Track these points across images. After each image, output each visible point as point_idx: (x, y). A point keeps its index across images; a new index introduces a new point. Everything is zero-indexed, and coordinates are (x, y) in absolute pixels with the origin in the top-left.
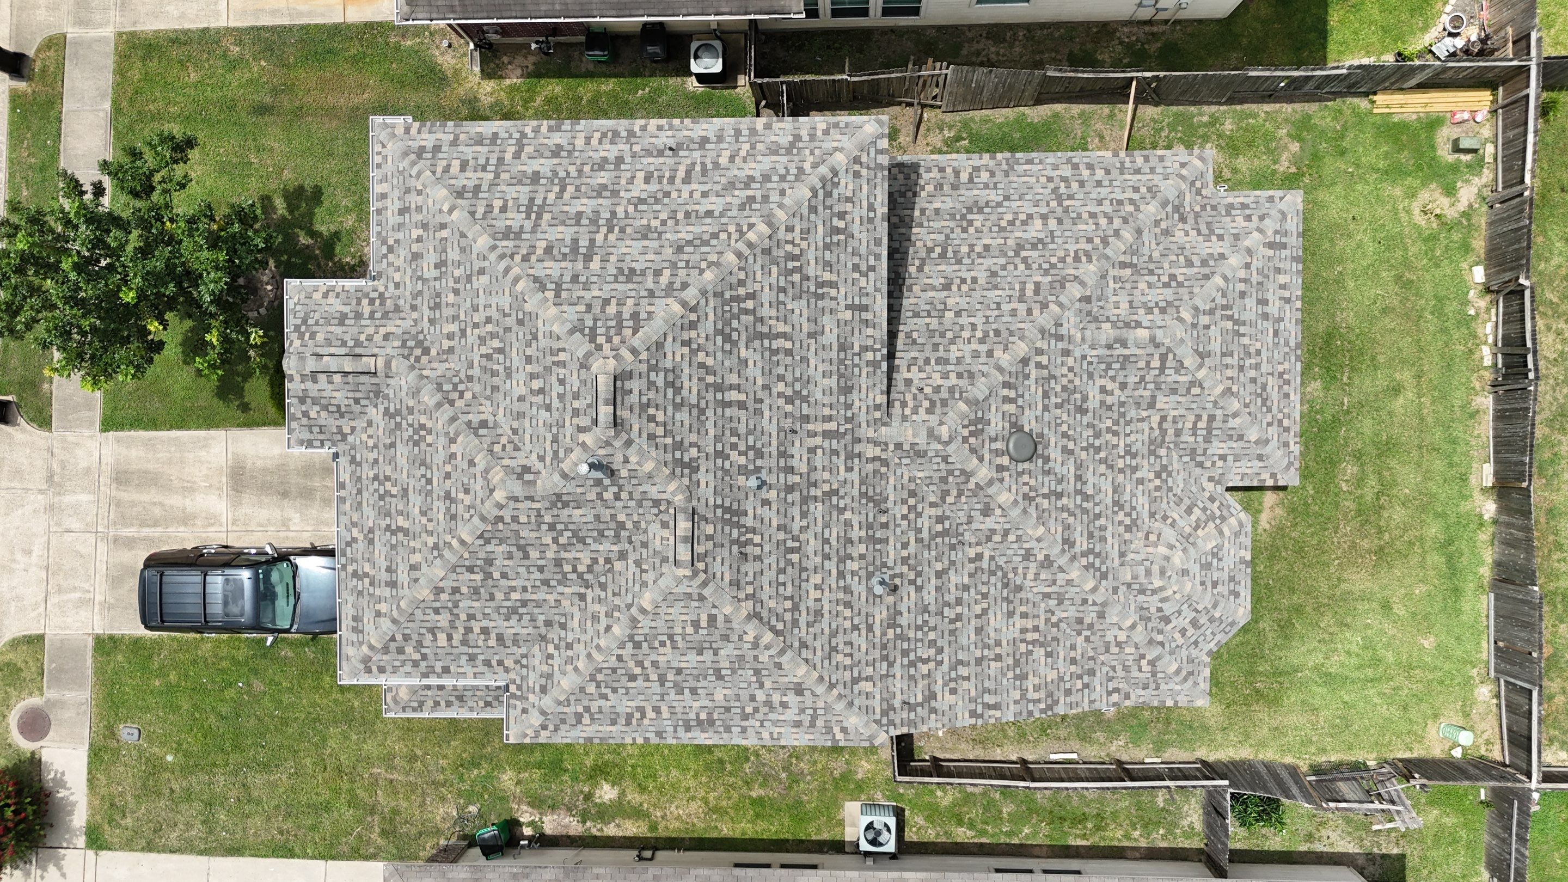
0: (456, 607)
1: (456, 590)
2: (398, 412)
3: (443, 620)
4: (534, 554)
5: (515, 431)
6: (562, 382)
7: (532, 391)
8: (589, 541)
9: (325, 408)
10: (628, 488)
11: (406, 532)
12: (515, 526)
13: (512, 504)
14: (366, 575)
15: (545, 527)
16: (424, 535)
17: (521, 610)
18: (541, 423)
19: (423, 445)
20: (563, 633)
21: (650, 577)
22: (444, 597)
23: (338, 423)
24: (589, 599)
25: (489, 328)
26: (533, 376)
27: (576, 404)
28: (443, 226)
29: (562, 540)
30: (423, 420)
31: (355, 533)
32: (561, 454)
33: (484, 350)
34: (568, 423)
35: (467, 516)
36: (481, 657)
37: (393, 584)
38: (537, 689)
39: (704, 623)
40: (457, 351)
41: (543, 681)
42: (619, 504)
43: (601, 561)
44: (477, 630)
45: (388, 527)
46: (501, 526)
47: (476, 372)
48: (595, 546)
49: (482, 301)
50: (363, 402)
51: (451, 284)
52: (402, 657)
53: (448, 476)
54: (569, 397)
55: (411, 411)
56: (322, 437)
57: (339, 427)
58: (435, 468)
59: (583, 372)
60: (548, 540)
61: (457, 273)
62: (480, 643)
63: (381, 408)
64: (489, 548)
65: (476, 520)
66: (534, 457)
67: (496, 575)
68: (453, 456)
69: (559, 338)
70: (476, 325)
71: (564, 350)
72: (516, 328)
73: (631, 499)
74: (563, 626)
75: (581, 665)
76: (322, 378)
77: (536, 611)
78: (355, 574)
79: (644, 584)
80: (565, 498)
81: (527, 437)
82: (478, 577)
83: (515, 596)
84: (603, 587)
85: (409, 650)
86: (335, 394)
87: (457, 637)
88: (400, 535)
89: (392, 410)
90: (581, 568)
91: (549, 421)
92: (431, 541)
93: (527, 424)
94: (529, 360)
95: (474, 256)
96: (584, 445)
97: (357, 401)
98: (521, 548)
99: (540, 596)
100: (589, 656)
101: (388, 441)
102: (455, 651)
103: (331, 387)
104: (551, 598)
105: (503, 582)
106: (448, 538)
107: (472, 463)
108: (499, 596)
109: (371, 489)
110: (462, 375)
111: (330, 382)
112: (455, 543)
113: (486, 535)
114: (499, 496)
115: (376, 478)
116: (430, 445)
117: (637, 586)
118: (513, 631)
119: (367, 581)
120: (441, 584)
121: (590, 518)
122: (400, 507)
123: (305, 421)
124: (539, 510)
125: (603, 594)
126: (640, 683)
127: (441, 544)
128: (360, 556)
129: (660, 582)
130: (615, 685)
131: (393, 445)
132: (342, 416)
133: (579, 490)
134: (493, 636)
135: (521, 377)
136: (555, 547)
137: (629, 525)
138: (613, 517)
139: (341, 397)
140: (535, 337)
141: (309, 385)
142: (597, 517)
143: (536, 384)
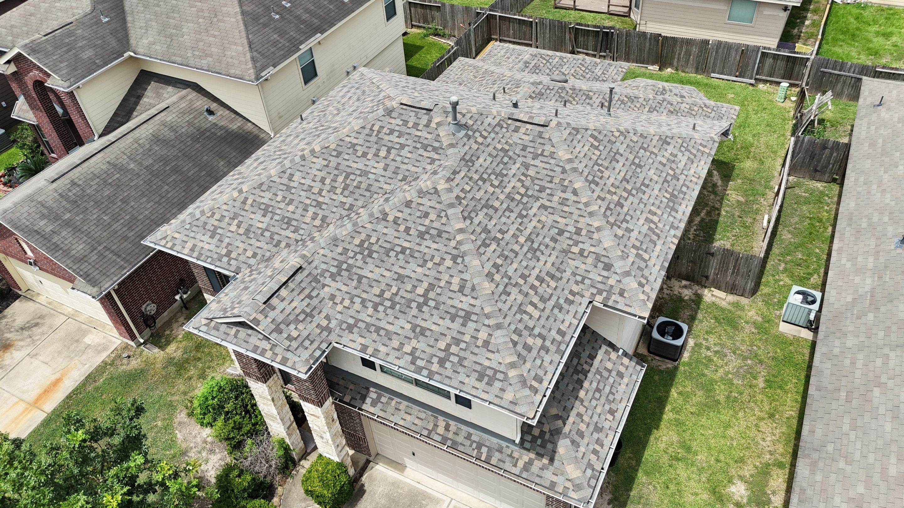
0: (510, 278)
1: (496, 266)
2: (339, 267)
3: (515, 295)
4: (497, 204)
5: (404, 179)
6: (392, 132)
7: (385, 158)
8: (505, 172)
9: (297, 321)
10: (482, 128)
11: (431, 287)
12: (469, 196)
13: (454, 184)
14: (448, 346)
15: (480, 183)
16: (441, 268)
17: (535, 246)
18: (409, 155)
19: (375, 248)
20: (567, 235)
21: (548, 148)
22: (497, 277)
23: (314, 324)
24: (548, 204)
25: (328, 181)
26: (376, 155)
27: (410, 124)
28: (244, 202)
29: (496, 183)
30: (357, 241)
31: (407, 349)
32: (436, 144)
33: (339, 191)
34: (419, 133)
35: (444, 220)
36: (562, 301)
37: (467, 316)
38: (605, 273)
39: (596, 144)
40: (326, 213)
41: (600, 265)
42: (489, 140)
43: (523, 178)
44: (537, 283)
45: (420, 307)
46: (464, 202)
47: (349, 201)
48: (511, 173)
49: (308, 182)
50: (314, 294)
51: (282, 205)
52: (534, 353)
53: (407, 230)
54: (403, 129)
55: (346, 250)
56: (315, 345)
57: (318, 326)
58: (397, 241)
59: (394, 114)
60: (491, 189)
61: (279, 198)
62: (550, 291)
63: (328, 281)
64: (476, 221)
65: (450, 212)
66: (428, 167)
67: (499, 236)
68: (396, 221)
69: (363, 128)
70: (320, 193)
71: (373, 125)
72: (340, 160)
73: (490, 133)
74: (561, 232)
75: (596, 224)
76: (274, 301)
77: (540, 238)
78: (442, 362)
79: (552, 155)
80: (467, 157)
81: (413, 169)
82: (494, 246)
83: (522, 239)
84: (542, 189)
85: (530, 341)
86: (294, 304)
87: (536, 300)
88: (431, 295)
89: (334, 270)
90: (522, 191)
91: (410, 148)
92: (448, 263)
93: (405, 167)
94: (365, 155)
95: (278, 180)
96: (439, 124)
97: (309, 296)
98: (487, 206)
99: (530, 227)
100: (591, 214)
101: (355, 283)
102: (547, 311)
103: (286, 303)
104: (534, 223)
105: (508, 236)
106: (453, 243)
107: (408, 204)
108: (516, 248)
109: (381, 315)
110: (345, 213)
111: (283, 300)
112: (459, 237)
113: (466, 214)
114: (442, 186)
115: (375, 307)
116: (378, 239)
117: (552, 161)
118: (549, 265)
119: (454, 349)
120: (486, 271)
121: (490, 159)
122: (409, 287)
123: (295, 344)
124: (466, 175)
125: (548, 191)
126: (627, 204)
127: (455, 252)
128: (428, 350)
129: (554, 141)
130: (621, 217)
131: (360, 278)
132: (313, 317)
133: (467, 148)
134: (547, 279)
135: (372, 163)
136: (498, 191)
137: (507, 147)
138: (495, 148)
139: (299, 304)
140: (354, 145)
141: (272, 314)
142: (490, 155)
143: (383, 153)
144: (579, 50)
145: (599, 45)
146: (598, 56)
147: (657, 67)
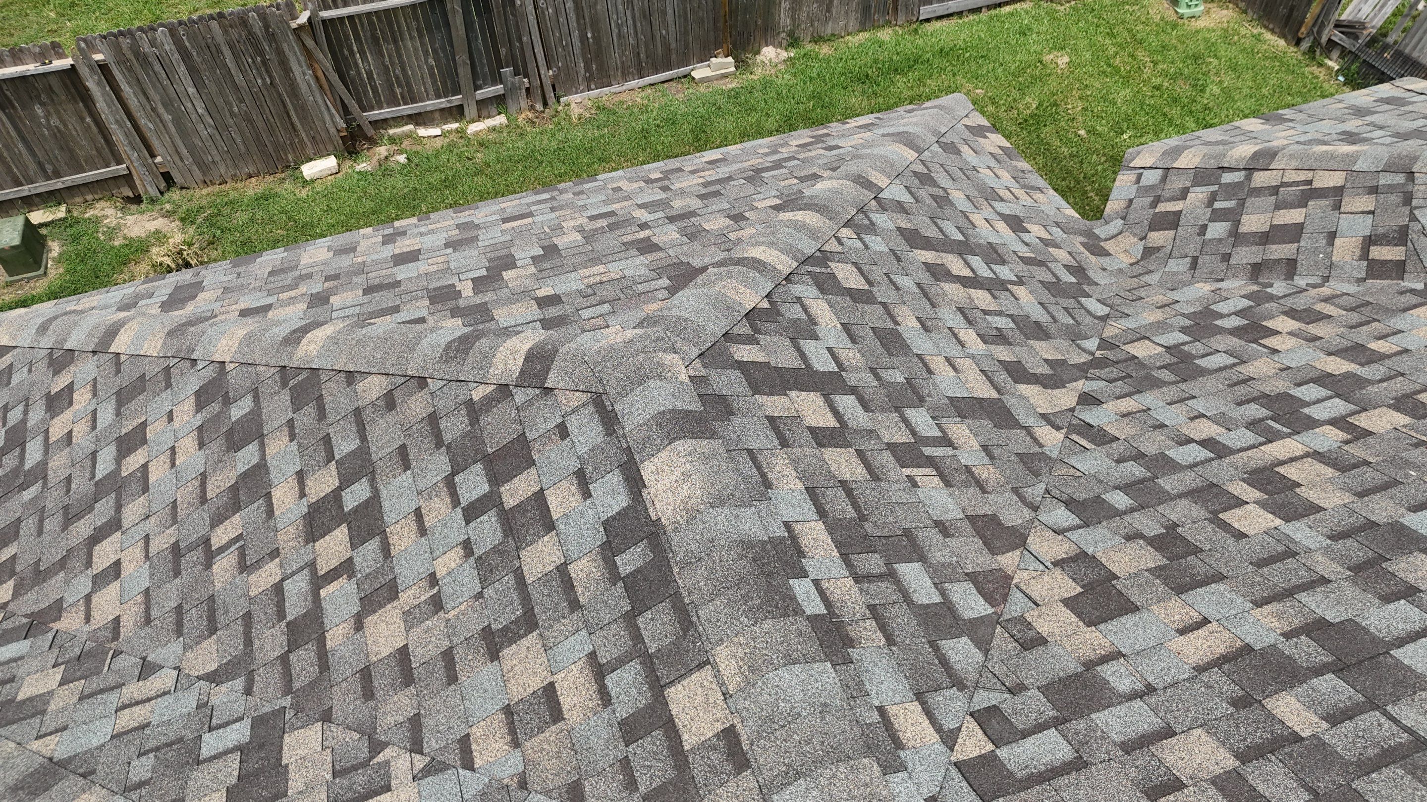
144: (375, 114)
145: (462, 58)
146: (471, 110)
147: (723, 63)
